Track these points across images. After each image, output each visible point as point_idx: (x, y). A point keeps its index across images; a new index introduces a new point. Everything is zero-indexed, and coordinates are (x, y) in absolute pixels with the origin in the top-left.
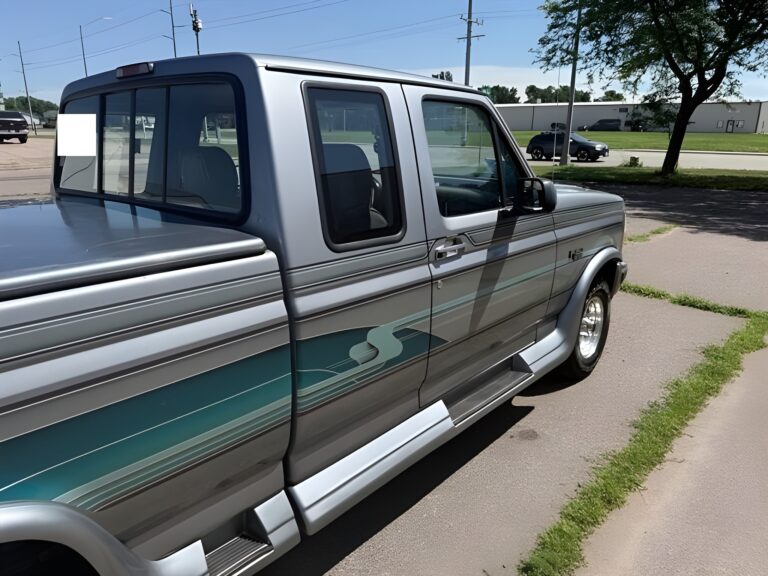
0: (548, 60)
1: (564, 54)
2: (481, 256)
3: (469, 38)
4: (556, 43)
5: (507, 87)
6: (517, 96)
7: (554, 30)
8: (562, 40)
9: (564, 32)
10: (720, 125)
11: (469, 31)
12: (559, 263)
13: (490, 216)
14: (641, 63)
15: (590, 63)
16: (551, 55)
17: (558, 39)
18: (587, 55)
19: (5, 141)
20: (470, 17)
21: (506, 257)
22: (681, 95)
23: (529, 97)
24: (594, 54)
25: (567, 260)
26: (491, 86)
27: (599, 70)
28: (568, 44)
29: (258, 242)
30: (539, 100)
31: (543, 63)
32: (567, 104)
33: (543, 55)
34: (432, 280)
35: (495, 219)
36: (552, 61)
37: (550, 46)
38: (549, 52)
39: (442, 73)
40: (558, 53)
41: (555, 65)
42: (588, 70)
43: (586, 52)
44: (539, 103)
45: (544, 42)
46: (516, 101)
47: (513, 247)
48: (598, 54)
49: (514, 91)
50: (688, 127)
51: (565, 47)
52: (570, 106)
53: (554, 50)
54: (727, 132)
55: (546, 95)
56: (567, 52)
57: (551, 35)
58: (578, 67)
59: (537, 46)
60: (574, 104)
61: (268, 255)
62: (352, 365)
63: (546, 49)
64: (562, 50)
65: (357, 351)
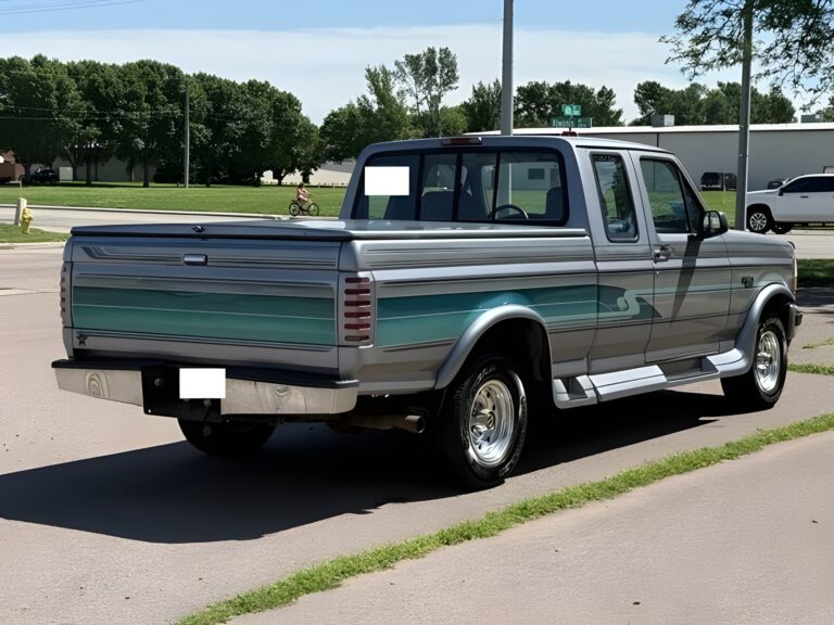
0: (696, 55)
1: (725, 46)
2: (678, 263)
4: (708, 25)
5: (589, 86)
6: (614, 108)
8: (720, 21)
12: (734, 285)
13: (683, 237)
16: (700, 47)
17: (713, 19)
18: (770, 49)
21: (695, 267)
23: (644, 109)
24: (779, 50)
25: (740, 285)
26: (552, 84)
27: (790, 77)
28: (731, 28)
29: (583, 230)
30: (669, 119)
31: (687, 61)
32: (736, 128)
33: (686, 46)
34: (654, 270)
35: (686, 240)
36: (705, 59)
37: (698, 31)
38: (697, 40)
39: (432, 51)
40: (715, 44)
41: (708, 66)
42: (772, 78)
43: (767, 46)
44: (669, 126)
45: (685, 22)
46: (613, 119)
47: (700, 262)
48: (788, 48)
49: (607, 95)
51: (725, 33)
52: (744, 130)
53: (705, 38)
55: (685, 107)
56: (732, 43)
58: (753, 72)
59: (674, 31)
60: (752, 127)
61: (587, 238)
62: (617, 309)
63: (690, 37)
64: (722, 39)
65: (620, 302)
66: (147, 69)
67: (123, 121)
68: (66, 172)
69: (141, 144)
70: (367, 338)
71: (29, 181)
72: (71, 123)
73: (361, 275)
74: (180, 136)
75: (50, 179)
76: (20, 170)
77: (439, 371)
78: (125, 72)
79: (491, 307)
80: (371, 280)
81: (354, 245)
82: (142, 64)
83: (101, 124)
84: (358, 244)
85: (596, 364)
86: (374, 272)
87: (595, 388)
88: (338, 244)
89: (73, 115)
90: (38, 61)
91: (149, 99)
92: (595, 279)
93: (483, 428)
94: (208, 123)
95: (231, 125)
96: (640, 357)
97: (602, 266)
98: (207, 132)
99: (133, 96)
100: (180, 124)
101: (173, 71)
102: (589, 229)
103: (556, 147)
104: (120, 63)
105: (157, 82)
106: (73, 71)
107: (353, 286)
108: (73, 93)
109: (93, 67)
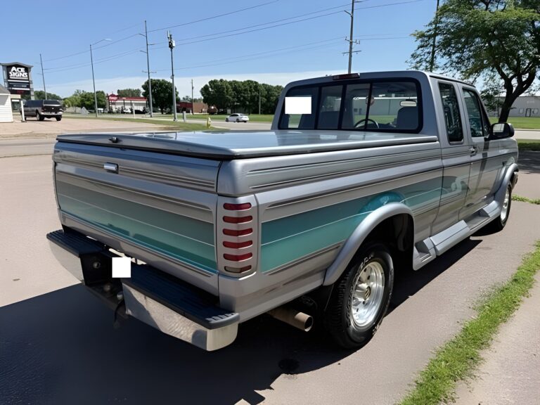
2: (481, 156)
3: (351, 52)
4: (423, 57)
7: (420, 49)
8: (426, 56)
9: (428, 50)
10: (521, 111)
11: (351, 48)
13: (482, 139)
14: (477, 70)
15: (446, 70)
16: (418, 65)
17: (424, 55)
19: (46, 119)
20: (351, 39)
21: (487, 158)
22: (506, 90)
24: (449, 64)
29: (434, 137)
35: (483, 141)
37: (418, 59)
38: (417, 63)
40: (424, 64)
45: (414, 56)
50: (511, 111)
51: (428, 60)
53: (420, 61)
54: (526, 116)
57: (419, 52)
59: (410, 59)
61: (437, 142)
62: (451, 191)
63: (415, 61)
64: (427, 62)
65: (453, 185)
66: (249, 82)
67: (244, 97)
68: (229, 111)
69: (248, 103)
70: (249, 267)
71: (219, 113)
72: (230, 98)
73: (242, 200)
74: (258, 101)
75: (225, 113)
76: (217, 111)
77: (326, 270)
78: (243, 83)
79: (374, 209)
80: (254, 204)
81: (234, 163)
82: (248, 81)
83: (238, 98)
84: (239, 164)
85: (435, 228)
86: (256, 195)
87: (435, 247)
88: (216, 163)
89: (231, 96)
90: (221, 80)
91: (250, 91)
92: (441, 172)
93: (361, 300)
94: (266, 97)
95: (272, 98)
96: (456, 218)
97: (445, 162)
98: (265, 100)
99: (246, 90)
100: (258, 98)
101: (256, 83)
102: (438, 136)
103: (415, 78)
104: (243, 81)
105: (252, 86)
106: (230, 83)
107: (233, 214)
108: (230, 89)
109: (235, 82)
